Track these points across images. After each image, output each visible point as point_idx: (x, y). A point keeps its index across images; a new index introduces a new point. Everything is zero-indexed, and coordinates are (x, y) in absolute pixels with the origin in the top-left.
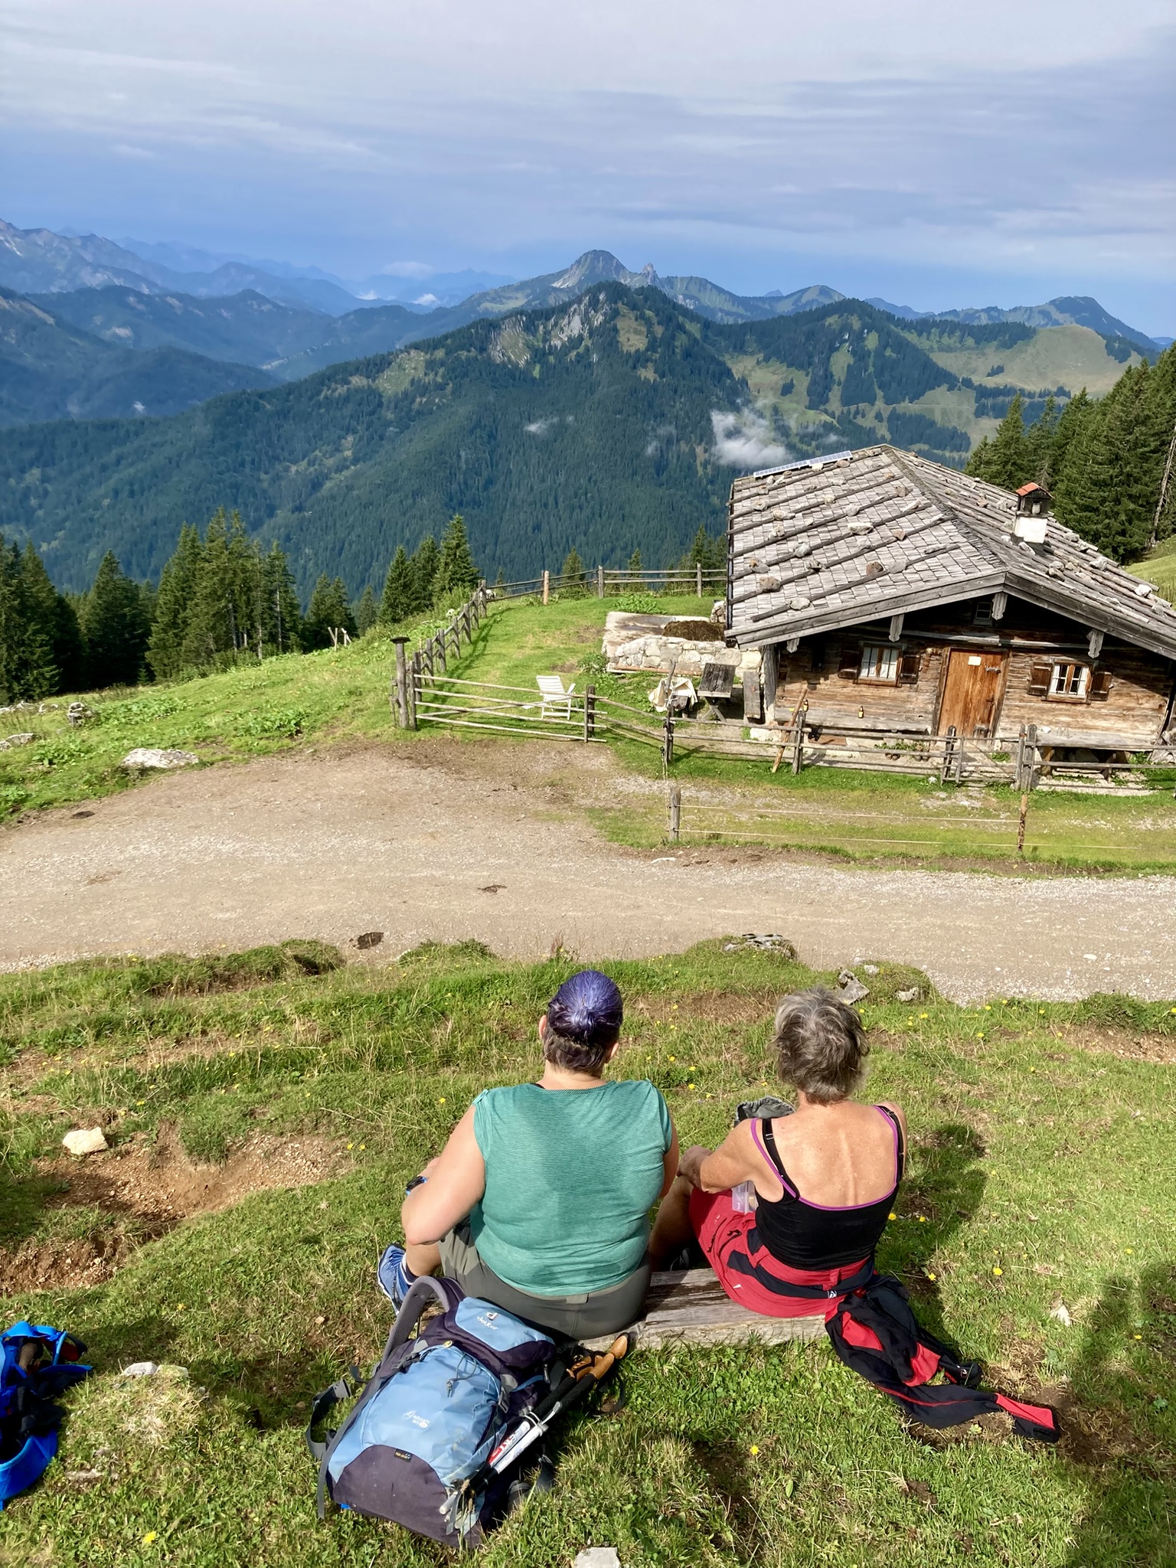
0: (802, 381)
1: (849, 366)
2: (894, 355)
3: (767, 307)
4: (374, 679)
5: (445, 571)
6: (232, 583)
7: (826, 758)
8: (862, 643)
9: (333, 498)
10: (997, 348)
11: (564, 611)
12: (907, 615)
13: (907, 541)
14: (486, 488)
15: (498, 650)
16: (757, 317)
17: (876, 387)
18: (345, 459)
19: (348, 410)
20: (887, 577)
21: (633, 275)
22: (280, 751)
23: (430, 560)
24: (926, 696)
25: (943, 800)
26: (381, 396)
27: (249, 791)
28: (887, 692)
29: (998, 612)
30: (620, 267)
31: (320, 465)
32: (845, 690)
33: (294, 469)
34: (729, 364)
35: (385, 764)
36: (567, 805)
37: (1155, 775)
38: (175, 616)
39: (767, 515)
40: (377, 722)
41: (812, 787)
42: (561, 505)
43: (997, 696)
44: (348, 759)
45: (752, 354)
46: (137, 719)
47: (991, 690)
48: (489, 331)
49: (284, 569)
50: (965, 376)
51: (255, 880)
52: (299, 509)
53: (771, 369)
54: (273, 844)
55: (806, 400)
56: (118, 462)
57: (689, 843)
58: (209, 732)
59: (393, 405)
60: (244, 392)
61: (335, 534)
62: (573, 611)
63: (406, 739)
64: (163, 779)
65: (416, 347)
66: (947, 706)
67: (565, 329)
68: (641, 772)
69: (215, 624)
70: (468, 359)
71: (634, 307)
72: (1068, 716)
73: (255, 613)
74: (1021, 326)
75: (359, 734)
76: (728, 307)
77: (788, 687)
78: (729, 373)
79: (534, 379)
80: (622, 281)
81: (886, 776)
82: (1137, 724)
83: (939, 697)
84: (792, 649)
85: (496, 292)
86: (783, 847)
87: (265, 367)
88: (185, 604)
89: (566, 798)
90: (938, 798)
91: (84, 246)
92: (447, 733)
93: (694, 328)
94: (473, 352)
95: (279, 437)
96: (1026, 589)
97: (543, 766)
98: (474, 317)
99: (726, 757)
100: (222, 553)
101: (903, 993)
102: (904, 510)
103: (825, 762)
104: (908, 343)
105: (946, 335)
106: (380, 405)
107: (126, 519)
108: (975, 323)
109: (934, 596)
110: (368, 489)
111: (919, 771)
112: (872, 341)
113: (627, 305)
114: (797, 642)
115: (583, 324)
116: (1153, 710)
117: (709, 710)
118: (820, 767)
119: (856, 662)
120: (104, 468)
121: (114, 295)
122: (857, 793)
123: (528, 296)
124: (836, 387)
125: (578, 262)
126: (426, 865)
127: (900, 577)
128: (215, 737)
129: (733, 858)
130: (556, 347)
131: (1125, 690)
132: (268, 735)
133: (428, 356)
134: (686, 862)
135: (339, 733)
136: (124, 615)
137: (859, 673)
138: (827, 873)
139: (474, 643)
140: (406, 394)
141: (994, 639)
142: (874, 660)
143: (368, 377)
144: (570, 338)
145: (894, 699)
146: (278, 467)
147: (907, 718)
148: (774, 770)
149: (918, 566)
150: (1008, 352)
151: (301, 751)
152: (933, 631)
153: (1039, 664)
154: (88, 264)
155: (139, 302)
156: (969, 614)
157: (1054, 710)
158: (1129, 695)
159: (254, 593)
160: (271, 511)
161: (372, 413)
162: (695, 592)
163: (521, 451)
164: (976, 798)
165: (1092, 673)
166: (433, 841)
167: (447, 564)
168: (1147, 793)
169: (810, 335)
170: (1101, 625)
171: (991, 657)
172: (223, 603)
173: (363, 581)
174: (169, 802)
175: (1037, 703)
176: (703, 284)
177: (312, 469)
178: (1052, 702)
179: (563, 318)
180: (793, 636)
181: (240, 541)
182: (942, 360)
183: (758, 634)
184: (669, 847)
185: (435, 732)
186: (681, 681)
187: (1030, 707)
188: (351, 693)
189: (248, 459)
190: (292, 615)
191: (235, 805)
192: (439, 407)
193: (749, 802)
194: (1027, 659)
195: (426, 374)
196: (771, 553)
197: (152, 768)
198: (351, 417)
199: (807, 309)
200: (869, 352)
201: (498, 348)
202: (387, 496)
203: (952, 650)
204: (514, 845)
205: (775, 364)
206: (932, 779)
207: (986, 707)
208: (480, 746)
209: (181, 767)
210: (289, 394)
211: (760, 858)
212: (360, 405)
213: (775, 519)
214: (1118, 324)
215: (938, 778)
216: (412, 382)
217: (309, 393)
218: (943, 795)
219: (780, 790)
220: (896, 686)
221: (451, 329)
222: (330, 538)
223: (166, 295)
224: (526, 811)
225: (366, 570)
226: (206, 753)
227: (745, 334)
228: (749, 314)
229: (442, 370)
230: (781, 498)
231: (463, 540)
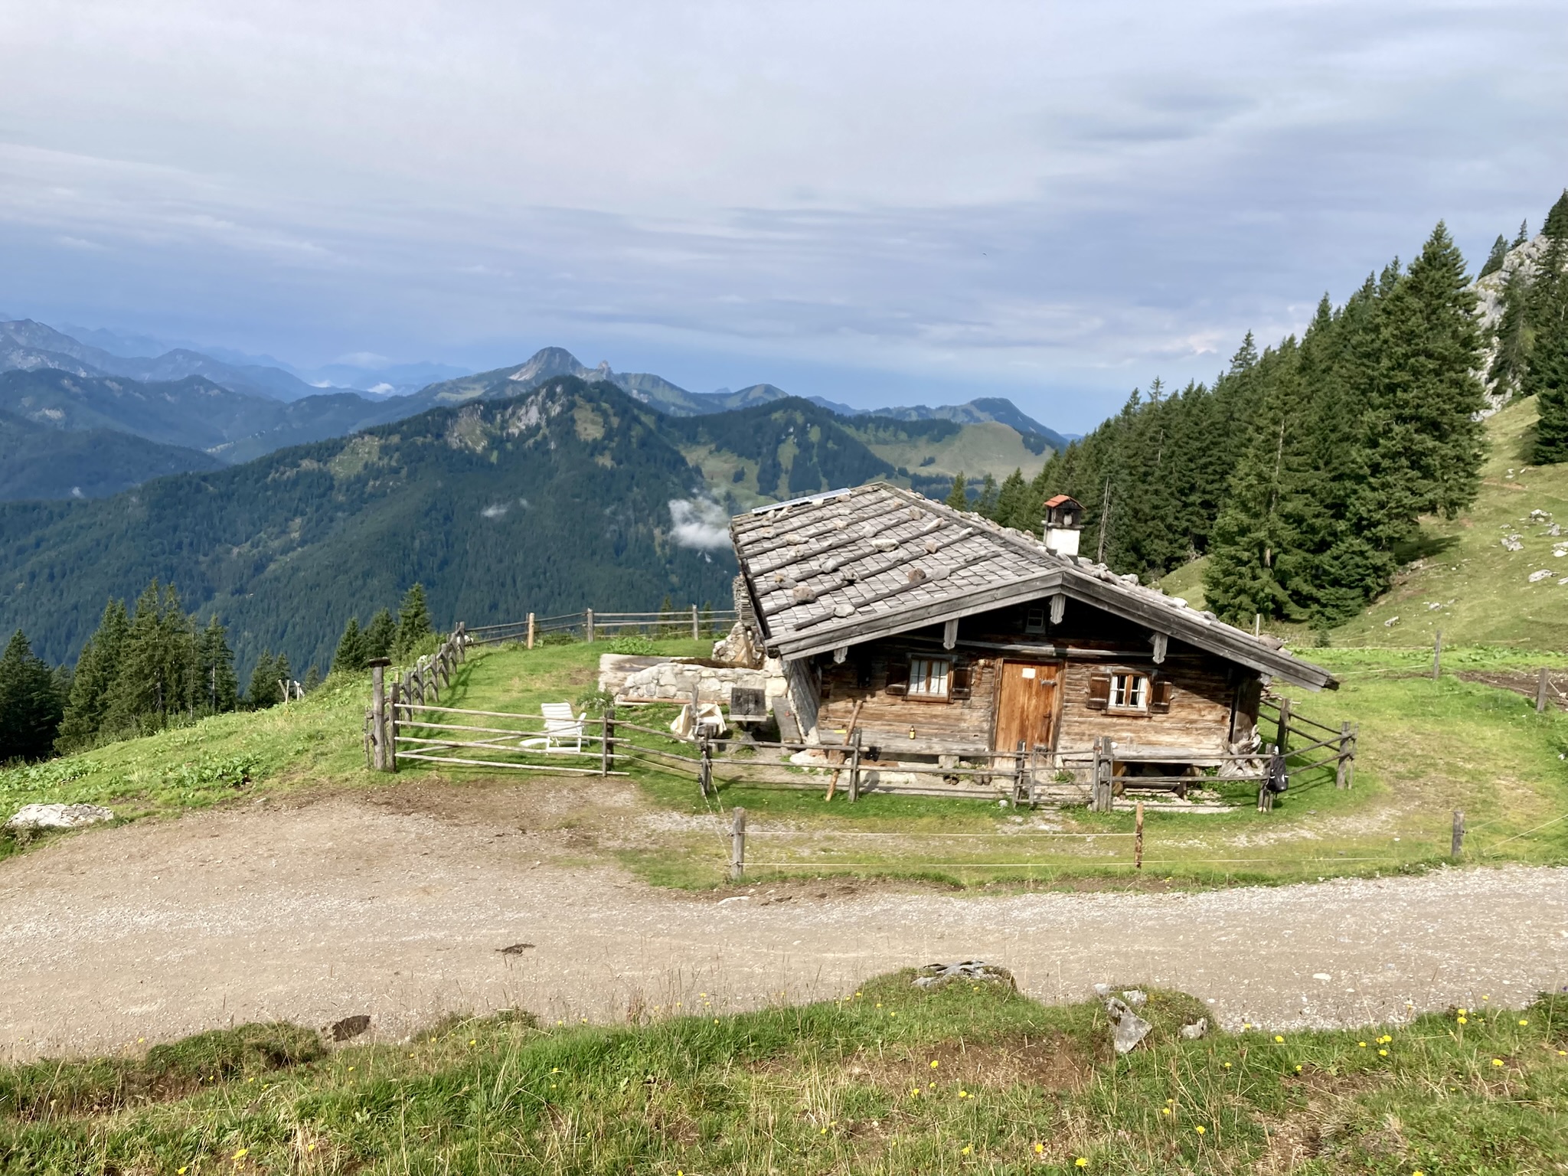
0: (752, 469)
1: (795, 457)
2: (836, 447)
3: (716, 402)
4: (338, 723)
5: (402, 641)
6: (162, 660)
7: (880, 785)
8: (909, 655)
9: (277, 579)
10: (928, 442)
11: (552, 655)
12: (962, 621)
13: (939, 554)
14: (441, 568)
15: (481, 694)
16: (708, 412)
17: (820, 475)
18: (292, 541)
19: (297, 493)
20: (931, 584)
21: (588, 371)
22: (222, 803)
23: (384, 632)
24: (981, 713)
25: (1020, 824)
26: (332, 479)
27: (181, 850)
28: (939, 709)
29: (1057, 616)
30: (575, 364)
31: (264, 547)
32: (894, 708)
33: (236, 550)
34: (683, 453)
35: (358, 812)
36: (589, 849)
37: (1229, 791)
38: (93, 698)
39: (777, 542)
40: (345, 765)
41: (875, 815)
42: (519, 584)
43: (1055, 711)
44: (309, 808)
45: (705, 444)
46: (37, 785)
47: (1048, 705)
48: (446, 419)
49: (222, 645)
50: (900, 465)
51: (186, 958)
52: (240, 591)
53: (724, 458)
54: (212, 911)
55: (757, 487)
56: (38, 545)
57: (759, 879)
58: (128, 787)
59: (344, 487)
60: (186, 474)
61: (278, 616)
62: (562, 655)
63: (382, 782)
64: (65, 841)
65: (371, 432)
66: (1003, 724)
67: (523, 418)
68: (676, 807)
69: (139, 705)
70: (423, 444)
71: (590, 400)
72: (1128, 731)
73: (186, 692)
74: (946, 422)
75: (324, 779)
76: (680, 401)
77: (833, 706)
78: (683, 461)
79: (492, 465)
80: (578, 376)
81: (953, 802)
82: (1201, 738)
83: (993, 714)
84: (840, 659)
85: (453, 383)
86: (878, 876)
87: (209, 450)
88: (105, 685)
89: (588, 842)
90: (1014, 823)
91: (18, 331)
92: (434, 775)
93: (648, 420)
94: (429, 438)
95: (221, 519)
96: (1084, 591)
97: (555, 805)
98: (430, 406)
99: (770, 787)
100: (152, 628)
101: (1190, 1027)
102: (925, 529)
103: (881, 788)
104: (848, 436)
105: (881, 429)
106: (331, 487)
107: (42, 604)
108: (907, 419)
109: (989, 599)
110: (315, 570)
111: (983, 795)
112: (814, 434)
113: (583, 397)
114: (845, 652)
115: (540, 413)
116: (1216, 722)
117: (743, 738)
118: (877, 795)
119: (905, 677)
120: (21, 551)
121: (48, 380)
122: (925, 820)
123: (485, 387)
124: (783, 475)
125: (535, 357)
126: (420, 925)
127: (945, 583)
128: (138, 791)
129: (820, 892)
130: (514, 435)
131: (1186, 701)
132: (206, 785)
133: (383, 441)
134: (764, 901)
135: (298, 779)
136: (32, 700)
137: (908, 689)
138: (943, 903)
139: (453, 688)
140: (358, 478)
141: (1049, 649)
142: (923, 674)
143: (319, 461)
144: (527, 427)
145: (947, 717)
146: (218, 549)
147: (962, 738)
148: (828, 798)
149: (962, 573)
150: (937, 445)
151: (250, 801)
152: (984, 640)
153: (1096, 675)
154: (20, 347)
155: (74, 385)
156: (1021, 622)
157: (1115, 725)
158: (1190, 706)
159: (187, 671)
160: (209, 594)
161: (323, 495)
162: (691, 635)
163: (478, 532)
164: (1053, 822)
165: (1152, 684)
166: (426, 897)
167: (404, 634)
168: (1226, 810)
169: (759, 428)
170: (1165, 627)
171: (1045, 669)
172: (150, 682)
173: (306, 665)
174: (70, 869)
175: (1097, 718)
176: (656, 381)
177: (255, 551)
178: (1112, 716)
179: (521, 408)
180: (841, 644)
181: (174, 616)
182: (882, 453)
183: (803, 643)
184: (737, 885)
185: (417, 773)
186: (705, 707)
187: (1090, 723)
188: (310, 737)
189: (186, 541)
190: (228, 694)
191: (160, 867)
192: (393, 490)
193: (806, 835)
194: (1084, 670)
195: (380, 459)
196: (794, 571)
197: (50, 828)
198: (300, 499)
199: (754, 405)
200: (813, 446)
201: (456, 435)
202: (336, 577)
203: (1005, 662)
204: (533, 895)
205: (727, 455)
206: (1004, 803)
207: (1043, 724)
208: (476, 787)
209: (88, 826)
210: (234, 477)
211: (853, 891)
212: (310, 487)
213: (789, 544)
214: (1031, 422)
215: (1009, 801)
216: (366, 466)
217: (255, 476)
218: (1019, 819)
219: (839, 821)
220: (948, 703)
221: (406, 417)
222: (271, 621)
223: (106, 378)
224: (541, 857)
225: (310, 653)
226: (125, 809)
227: (698, 426)
228: (700, 408)
229: (396, 455)
230: (787, 528)
231: (422, 609)
